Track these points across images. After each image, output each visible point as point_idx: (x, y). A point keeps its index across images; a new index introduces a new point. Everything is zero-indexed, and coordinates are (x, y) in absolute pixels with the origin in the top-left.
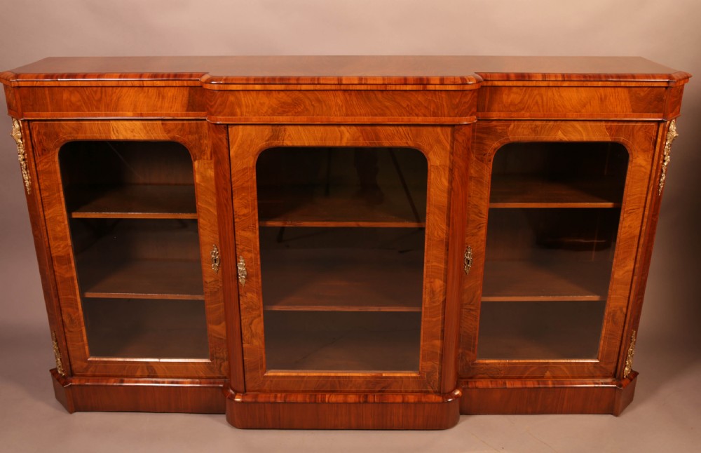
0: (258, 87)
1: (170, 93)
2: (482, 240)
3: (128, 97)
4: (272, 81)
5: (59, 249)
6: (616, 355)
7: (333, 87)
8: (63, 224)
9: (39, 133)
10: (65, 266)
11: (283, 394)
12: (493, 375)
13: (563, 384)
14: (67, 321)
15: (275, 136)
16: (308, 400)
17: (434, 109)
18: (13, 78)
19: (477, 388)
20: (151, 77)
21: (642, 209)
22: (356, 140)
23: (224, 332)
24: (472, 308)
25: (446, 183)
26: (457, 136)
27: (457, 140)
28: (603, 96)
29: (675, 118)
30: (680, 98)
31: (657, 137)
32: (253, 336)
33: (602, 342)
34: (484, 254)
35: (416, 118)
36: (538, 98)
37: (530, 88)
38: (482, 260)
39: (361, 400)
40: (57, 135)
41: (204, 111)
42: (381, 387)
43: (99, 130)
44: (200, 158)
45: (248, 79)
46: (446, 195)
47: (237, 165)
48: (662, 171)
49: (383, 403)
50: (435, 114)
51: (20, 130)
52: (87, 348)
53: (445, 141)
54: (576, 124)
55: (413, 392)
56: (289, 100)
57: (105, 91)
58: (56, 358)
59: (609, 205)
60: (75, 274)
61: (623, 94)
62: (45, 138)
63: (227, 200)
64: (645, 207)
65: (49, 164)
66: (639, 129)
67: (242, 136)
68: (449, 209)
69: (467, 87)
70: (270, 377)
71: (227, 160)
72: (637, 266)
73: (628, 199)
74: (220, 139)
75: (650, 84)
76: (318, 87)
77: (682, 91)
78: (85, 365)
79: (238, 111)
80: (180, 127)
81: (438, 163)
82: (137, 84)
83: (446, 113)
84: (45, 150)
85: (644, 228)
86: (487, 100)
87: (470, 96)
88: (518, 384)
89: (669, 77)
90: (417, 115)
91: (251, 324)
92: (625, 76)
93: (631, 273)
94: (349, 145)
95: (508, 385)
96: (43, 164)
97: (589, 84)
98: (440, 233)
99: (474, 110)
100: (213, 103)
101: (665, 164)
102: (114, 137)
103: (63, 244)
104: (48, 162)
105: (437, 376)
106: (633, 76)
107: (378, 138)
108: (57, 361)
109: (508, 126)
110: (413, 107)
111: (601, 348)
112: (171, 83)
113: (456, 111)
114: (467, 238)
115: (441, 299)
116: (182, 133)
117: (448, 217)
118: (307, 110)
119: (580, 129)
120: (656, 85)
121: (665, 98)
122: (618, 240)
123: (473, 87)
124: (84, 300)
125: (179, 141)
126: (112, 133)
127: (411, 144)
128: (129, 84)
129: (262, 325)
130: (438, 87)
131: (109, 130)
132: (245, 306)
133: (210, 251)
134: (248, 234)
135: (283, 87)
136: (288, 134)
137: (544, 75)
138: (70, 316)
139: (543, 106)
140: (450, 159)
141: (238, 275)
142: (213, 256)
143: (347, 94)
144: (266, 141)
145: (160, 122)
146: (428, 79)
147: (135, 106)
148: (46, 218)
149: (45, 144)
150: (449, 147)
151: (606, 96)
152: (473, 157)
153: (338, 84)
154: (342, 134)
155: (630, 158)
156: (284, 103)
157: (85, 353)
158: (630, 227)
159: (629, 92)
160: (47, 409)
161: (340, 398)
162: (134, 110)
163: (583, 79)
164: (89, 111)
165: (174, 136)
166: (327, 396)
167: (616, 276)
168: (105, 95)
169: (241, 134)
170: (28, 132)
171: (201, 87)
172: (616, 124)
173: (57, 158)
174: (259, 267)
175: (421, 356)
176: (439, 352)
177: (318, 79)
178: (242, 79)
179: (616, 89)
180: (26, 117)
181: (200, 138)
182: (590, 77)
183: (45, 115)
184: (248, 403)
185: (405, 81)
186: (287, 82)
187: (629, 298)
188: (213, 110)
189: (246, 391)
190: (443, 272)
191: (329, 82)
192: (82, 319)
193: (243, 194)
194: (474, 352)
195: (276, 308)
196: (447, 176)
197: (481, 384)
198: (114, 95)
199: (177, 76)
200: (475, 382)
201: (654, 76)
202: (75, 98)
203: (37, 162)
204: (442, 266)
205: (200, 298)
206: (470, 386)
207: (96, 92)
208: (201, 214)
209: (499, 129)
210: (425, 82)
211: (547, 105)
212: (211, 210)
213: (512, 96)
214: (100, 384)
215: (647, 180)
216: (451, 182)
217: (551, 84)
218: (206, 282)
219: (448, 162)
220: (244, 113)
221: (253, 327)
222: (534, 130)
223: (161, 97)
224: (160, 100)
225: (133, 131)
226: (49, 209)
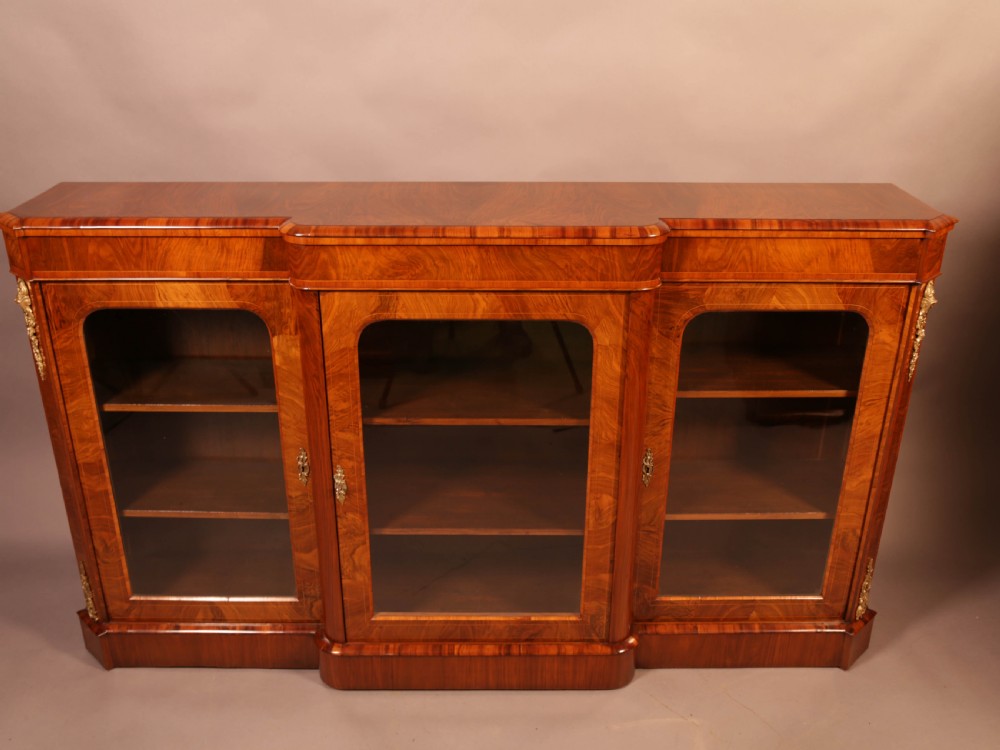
0: (360, 241)
1: (238, 245)
2: (666, 441)
3: (180, 251)
4: (381, 231)
5: (88, 454)
6: (846, 591)
7: (464, 242)
8: (92, 421)
9: (55, 299)
10: (96, 477)
11: (398, 645)
12: (680, 616)
13: (774, 628)
14: (100, 549)
15: (383, 306)
16: (430, 652)
17: (602, 270)
18: (17, 225)
19: (657, 634)
20: (211, 223)
21: (885, 400)
22: (495, 311)
23: (316, 563)
24: (653, 530)
25: (618, 368)
26: (633, 306)
27: (634, 312)
28: (835, 251)
29: (934, 279)
30: (941, 252)
31: (907, 304)
32: (355, 569)
33: (827, 574)
34: (669, 459)
35: (577, 282)
36: (746, 253)
37: (735, 240)
38: (666, 467)
39: (502, 652)
40: (81, 301)
41: (285, 270)
42: (531, 636)
43: (140, 295)
44: (281, 333)
45: (346, 230)
46: (617, 384)
47: (332, 345)
48: (914, 350)
49: (531, 655)
50: (603, 278)
51: (29, 294)
52: (128, 584)
53: (617, 314)
54: (798, 288)
55: (571, 641)
56: (404, 260)
57: (147, 244)
58: (86, 597)
59: (840, 393)
60: (110, 487)
61: (863, 248)
62: (63, 305)
63: (318, 391)
64: (889, 397)
65: (70, 341)
66: (884, 294)
67: (339, 306)
68: (622, 402)
69: (647, 242)
70: (380, 622)
71: (318, 338)
72: (877, 474)
73: (866, 387)
74: (309, 311)
75: (899, 235)
76: (443, 241)
77: (944, 241)
78: (126, 606)
79: (333, 272)
80: (251, 291)
81: (607, 342)
82: (191, 233)
83: (619, 275)
84: (64, 322)
85: (887, 425)
86: (676, 255)
87: (651, 252)
88: (713, 629)
89: (927, 224)
90: (579, 279)
91: (353, 553)
92: (865, 223)
93: (868, 484)
94: (486, 317)
95: (700, 630)
96: (62, 340)
97: (816, 234)
98: (609, 434)
99: (657, 270)
100: (299, 261)
101: (918, 340)
102: (160, 304)
103: (92, 447)
104: (68, 338)
105: (604, 620)
106: (877, 223)
107: (525, 308)
108: (87, 601)
109: (704, 290)
110: (574, 268)
111: (826, 582)
112: (238, 233)
113: (633, 273)
114: (646, 439)
115: (611, 520)
116: (255, 299)
117: (621, 414)
118: (428, 271)
119: (803, 294)
120: (908, 235)
121: (920, 252)
122: (851, 440)
123: (657, 242)
124: (123, 520)
125: (251, 309)
126: (158, 298)
127: (570, 316)
128: (181, 234)
129: (367, 556)
130: (608, 242)
131: (153, 295)
132: (344, 530)
133: (297, 458)
134: (349, 436)
135: (394, 241)
136: (401, 303)
137: (754, 222)
138: (103, 541)
139: (752, 264)
140: (624, 337)
141: (334, 490)
142: (300, 463)
143: (482, 251)
144: (372, 313)
145: (225, 284)
146: (594, 230)
147: (190, 262)
148: (69, 412)
149: (64, 314)
150: (622, 321)
151: (838, 251)
152: (656, 331)
153: (471, 237)
154: (476, 302)
155: (871, 333)
156: (396, 262)
157: (126, 590)
158: (868, 423)
159: (871, 245)
160: (74, 664)
161: (474, 650)
162: (189, 267)
163: (807, 228)
164: (125, 269)
165: (245, 304)
166: (457, 647)
167: (847, 488)
168: (148, 249)
169: (337, 303)
170: (39, 297)
171: (281, 237)
172: (851, 287)
173: (81, 333)
174: (363, 479)
175: (583, 595)
176: (607, 589)
177: (444, 230)
178: (339, 231)
179: (853, 241)
180: (36, 277)
181: (280, 307)
182: (817, 224)
183: (65, 275)
184: (350, 657)
185: (563, 233)
186: (401, 235)
187: (865, 516)
188: (299, 271)
189: (346, 641)
190: (613, 485)
191: (458, 235)
192: (121, 547)
193: (341, 384)
194: (654, 587)
195: (387, 531)
196: (619, 360)
197: (664, 628)
198: (159, 248)
199: (247, 222)
200: (656, 626)
201: (905, 223)
202: (105, 252)
203: (53, 338)
204: (612, 477)
205: (282, 516)
206: (649, 631)
207: (134, 244)
208: (283, 407)
209: (691, 295)
210: (590, 235)
211: (757, 262)
212: (297, 401)
213: (710, 250)
214: (147, 631)
215: (892, 362)
216: (625, 366)
217: (764, 234)
218: (291, 497)
219: (621, 341)
220: (342, 276)
221: (356, 557)
222: (740, 295)
223: (225, 251)
224: (225, 255)
225: (186, 296)
226: (72, 401)
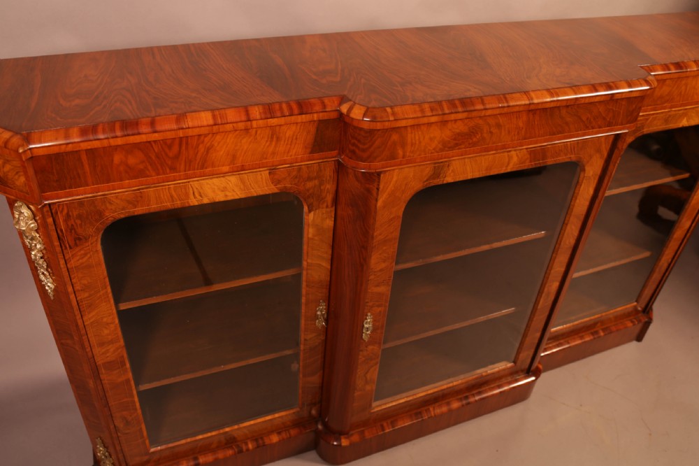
0: (434, 119)
1: (290, 132)
3: (223, 147)
5: (108, 355)
7: (522, 108)
8: (112, 325)
9: (68, 217)
10: (117, 371)
14: (121, 425)
15: (435, 174)
17: (610, 119)
18: (22, 146)
22: (522, 163)
23: (318, 381)
25: (591, 192)
32: (366, 383)
39: (463, 403)
40: (102, 216)
41: (334, 150)
43: (172, 197)
44: (318, 208)
47: (383, 218)
50: (609, 124)
51: (35, 219)
52: (147, 441)
53: (604, 150)
56: (466, 130)
57: (187, 144)
62: (78, 222)
65: (89, 255)
67: (396, 181)
70: (378, 411)
74: (369, 190)
76: (505, 110)
78: (146, 457)
79: (400, 152)
80: (295, 173)
81: (592, 174)
82: (241, 126)
84: (80, 239)
91: (366, 373)
94: (514, 169)
96: (78, 258)
102: (194, 202)
103: (113, 347)
104: (85, 254)
109: (647, 119)
110: (592, 120)
112: (293, 120)
116: (296, 181)
118: (483, 138)
125: (292, 191)
126: (192, 196)
127: (573, 158)
129: (377, 371)
130: (624, 96)
131: (187, 195)
132: (364, 359)
133: (317, 309)
134: (382, 289)
135: (464, 115)
136: (451, 168)
138: (124, 419)
139: (684, 96)
140: (603, 167)
141: (362, 333)
142: (319, 313)
143: (532, 114)
144: (425, 182)
145: (267, 172)
147: (234, 157)
148: (86, 324)
149: (79, 231)
150: (606, 155)
153: (528, 104)
154: (510, 159)
156: (458, 134)
157: (146, 447)
161: (444, 409)
164: (158, 174)
165: (285, 187)
168: (187, 148)
169: (395, 179)
170: (50, 220)
173: (99, 247)
174: (386, 318)
180: (47, 200)
181: (321, 184)
184: (355, 443)
186: (472, 108)
191: (518, 103)
193: (384, 248)
196: (595, 185)
198: (201, 146)
202: (135, 159)
203: (67, 258)
207: (170, 147)
208: (310, 271)
211: (688, 94)
212: (322, 263)
218: (306, 340)
219: (600, 171)
220: (408, 154)
221: (368, 376)
222: (666, 121)
223: (275, 139)
224: (274, 143)
225: (224, 189)
226: (89, 313)
